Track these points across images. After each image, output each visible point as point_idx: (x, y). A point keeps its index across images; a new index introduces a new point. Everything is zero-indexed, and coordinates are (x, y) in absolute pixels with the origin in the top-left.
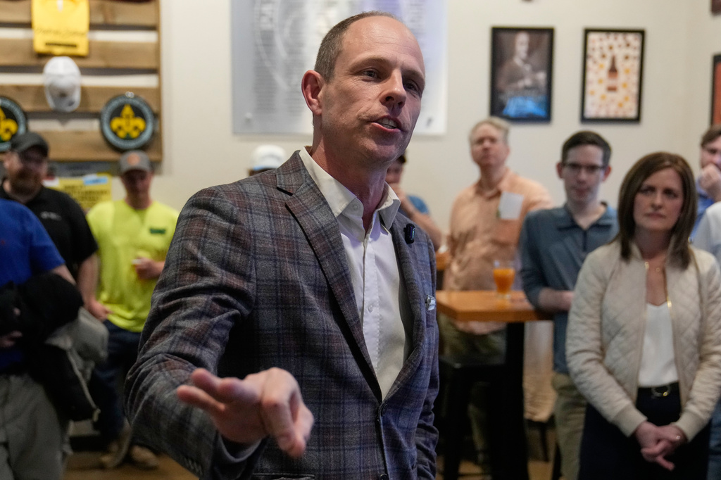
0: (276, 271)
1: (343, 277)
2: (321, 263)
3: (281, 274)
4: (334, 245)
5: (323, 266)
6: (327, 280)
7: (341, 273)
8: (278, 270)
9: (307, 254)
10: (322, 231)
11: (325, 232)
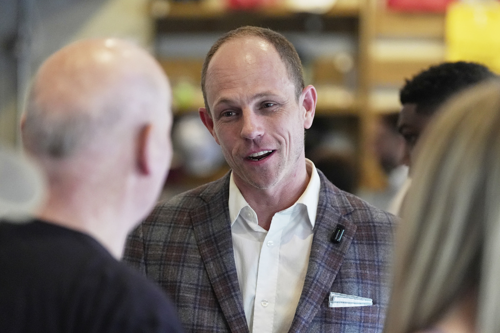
0: (160, 274)
1: (225, 277)
2: (206, 265)
3: (163, 275)
4: (220, 249)
5: (207, 268)
6: (209, 280)
7: (223, 274)
8: (162, 272)
9: (194, 257)
10: (212, 237)
11: (215, 238)
